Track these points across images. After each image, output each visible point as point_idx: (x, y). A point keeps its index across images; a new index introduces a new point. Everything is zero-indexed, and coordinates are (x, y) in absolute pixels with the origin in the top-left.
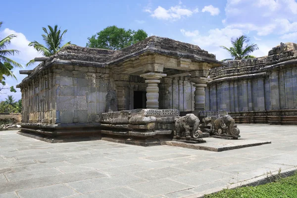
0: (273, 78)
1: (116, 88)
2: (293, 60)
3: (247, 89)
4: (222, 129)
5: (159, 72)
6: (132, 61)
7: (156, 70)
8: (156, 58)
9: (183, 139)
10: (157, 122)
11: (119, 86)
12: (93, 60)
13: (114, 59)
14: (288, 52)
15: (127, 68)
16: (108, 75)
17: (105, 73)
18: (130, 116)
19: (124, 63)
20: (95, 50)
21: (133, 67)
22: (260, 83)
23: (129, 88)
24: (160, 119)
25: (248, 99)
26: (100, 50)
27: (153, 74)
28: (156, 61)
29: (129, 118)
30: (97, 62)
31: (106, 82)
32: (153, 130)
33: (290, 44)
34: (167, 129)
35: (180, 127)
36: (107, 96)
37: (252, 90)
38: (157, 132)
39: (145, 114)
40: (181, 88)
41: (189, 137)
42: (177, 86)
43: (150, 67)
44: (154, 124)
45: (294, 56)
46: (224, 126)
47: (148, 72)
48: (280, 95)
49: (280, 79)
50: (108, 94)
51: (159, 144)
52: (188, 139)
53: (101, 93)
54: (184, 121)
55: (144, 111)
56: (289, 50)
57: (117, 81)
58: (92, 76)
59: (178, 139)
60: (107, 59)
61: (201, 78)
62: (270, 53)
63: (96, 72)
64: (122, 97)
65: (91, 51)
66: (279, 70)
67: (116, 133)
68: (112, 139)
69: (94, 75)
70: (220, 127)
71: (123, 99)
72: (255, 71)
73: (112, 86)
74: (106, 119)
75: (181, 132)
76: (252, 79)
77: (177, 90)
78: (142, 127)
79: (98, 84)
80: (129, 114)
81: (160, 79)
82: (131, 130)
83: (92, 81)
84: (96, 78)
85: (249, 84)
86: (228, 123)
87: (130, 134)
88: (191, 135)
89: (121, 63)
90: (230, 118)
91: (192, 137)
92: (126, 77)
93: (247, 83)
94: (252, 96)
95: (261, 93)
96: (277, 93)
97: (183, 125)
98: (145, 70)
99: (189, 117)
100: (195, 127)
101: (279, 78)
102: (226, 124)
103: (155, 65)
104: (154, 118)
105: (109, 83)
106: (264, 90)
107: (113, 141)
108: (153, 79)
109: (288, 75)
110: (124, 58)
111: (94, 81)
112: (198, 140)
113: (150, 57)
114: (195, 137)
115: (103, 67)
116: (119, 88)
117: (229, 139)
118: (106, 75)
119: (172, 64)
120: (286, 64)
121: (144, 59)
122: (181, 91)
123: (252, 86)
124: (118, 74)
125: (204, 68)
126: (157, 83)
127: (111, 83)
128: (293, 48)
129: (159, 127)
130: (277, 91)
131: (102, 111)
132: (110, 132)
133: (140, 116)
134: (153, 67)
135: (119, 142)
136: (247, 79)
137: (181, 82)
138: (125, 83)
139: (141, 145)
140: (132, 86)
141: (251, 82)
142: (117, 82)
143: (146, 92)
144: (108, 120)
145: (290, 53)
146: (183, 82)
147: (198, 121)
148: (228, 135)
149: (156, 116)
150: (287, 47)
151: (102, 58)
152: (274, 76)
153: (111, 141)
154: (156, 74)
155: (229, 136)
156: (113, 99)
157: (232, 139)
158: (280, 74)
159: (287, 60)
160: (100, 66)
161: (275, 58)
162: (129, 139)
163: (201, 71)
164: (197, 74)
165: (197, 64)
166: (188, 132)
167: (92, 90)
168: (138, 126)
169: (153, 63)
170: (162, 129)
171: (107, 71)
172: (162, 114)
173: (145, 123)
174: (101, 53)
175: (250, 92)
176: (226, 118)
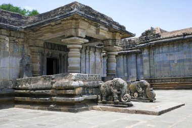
0: (145, 54)
1: (31, 53)
2: (161, 41)
3: (124, 62)
4: (138, 93)
5: (82, 38)
6: (52, 26)
7: (79, 35)
8: (80, 23)
9: (110, 103)
10: (84, 87)
11: (34, 52)
12: (7, 22)
13: (30, 23)
14: (157, 34)
15: (45, 33)
16: (22, 40)
17: (20, 38)
18: (54, 81)
19: (41, 28)
20: (8, 13)
21: (53, 32)
22: (133, 58)
23: (43, 55)
24: (87, 83)
25: (124, 70)
26: (14, 14)
27: (77, 38)
28: (80, 27)
29: (52, 83)
30: (11, 24)
31: (21, 47)
32: (81, 95)
33: (157, 29)
34: (92, 94)
35: (106, 91)
36: (21, 62)
37: (127, 64)
38: (86, 97)
39: (73, 78)
40: (87, 57)
41: (118, 101)
42: (84, 55)
43: (73, 32)
44: (81, 88)
45: (161, 38)
46: (141, 90)
47: (72, 36)
48: (150, 67)
49: (151, 55)
50: (22, 59)
51: (87, 109)
52: (117, 103)
53: (15, 58)
54: (111, 85)
55: (72, 76)
56: (156, 33)
57: (32, 46)
58: (5, 39)
59: (104, 103)
60: (22, 23)
61: (115, 46)
62: (143, 35)
63: (10, 36)
64: (37, 63)
65: (4, 13)
66: (150, 47)
67: (34, 99)
68: (29, 106)
69: (7, 39)
70: (136, 91)
71: (38, 65)
72: (130, 48)
73: (26, 51)
74: (22, 85)
75: (107, 97)
76: (128, 55)
77: (84, 58)
78: (70, 92)
79: (12, 48)
80: (53, 79)
81: (82, 44)
82: (54, 96)
83: (5, 45)
84: (10, 42)
85: (125, 58)
86: (144, 87)
87: (54, 100)
88: (119, 99)
89: (38, 28)
90: (146, 83)
91: (121, 101)
92: (42, 43)
93: (123, 57)
94: (127, 67)
95: (134, 65)
96: (148, 66)
97: (110, 90)
98: (68, 35)
99: (116, 82)
100: (124, 91)
101: (149, 54)
102: (143, 88)
103: (79, 30)
104: (82, 83)
105: (23, 48)
106: (136, 63)
107: (31, 109)
108: (77, 44)
109: (157, 52)
110: (45, 22)
111: (7, 45)
112: (128, 104)
113: (74, 21)
114: (124, 101)
115: (19, 31)
116: (34, 53)
117: (147, 102)
118: (21, 40)
119: (92, 31)
120: (155, 43)
121: (68, 23)
122: (87, 60)
123: (127, 60)
124: (33, 40)
125: (116, 38)
126: (79, 48)
127: (26, 49)
128: (159, 32)
129: (86, 92)
130: (148, 63)
131: (16, 77)
132: (27, 99)
133: (67, 81)
134: (77, 33)
135: (39, 109)
136: (124, 54)
137: (87, 51)
138: (40, 49)
139: (70, 111)
140: (46, 52)
141: (127, 57)
142: (32, 48)
143: (68, 57)
144: (24, 86)
145: (158, 35)
146: (89, 52)
147: (126, 85)
148: (144, 98)
149: (83, 81)
150: (155, 31)
151: (16, 21)
152: (145, 52)
153: (28, 108)
154: (80, 39)
155: (146, 99)
156: (28, 65)
157: (150, 102)
158: (150, 51)
159: (156, 40)
160: (15, 30)
161: (146, 39)
162: (52, 106)
163: (114, 40)
164: (110, 42)
165: (111, 33)
166: (117, 96)
167: (5, 55)
168: (65, 91)
169: (76, 28)
170: (88, 94)
171: (22, 36)
172: (87, 79)
173: (73, 88)
174: (15, 17)
175: (125, 65)
176: (142, 82)
